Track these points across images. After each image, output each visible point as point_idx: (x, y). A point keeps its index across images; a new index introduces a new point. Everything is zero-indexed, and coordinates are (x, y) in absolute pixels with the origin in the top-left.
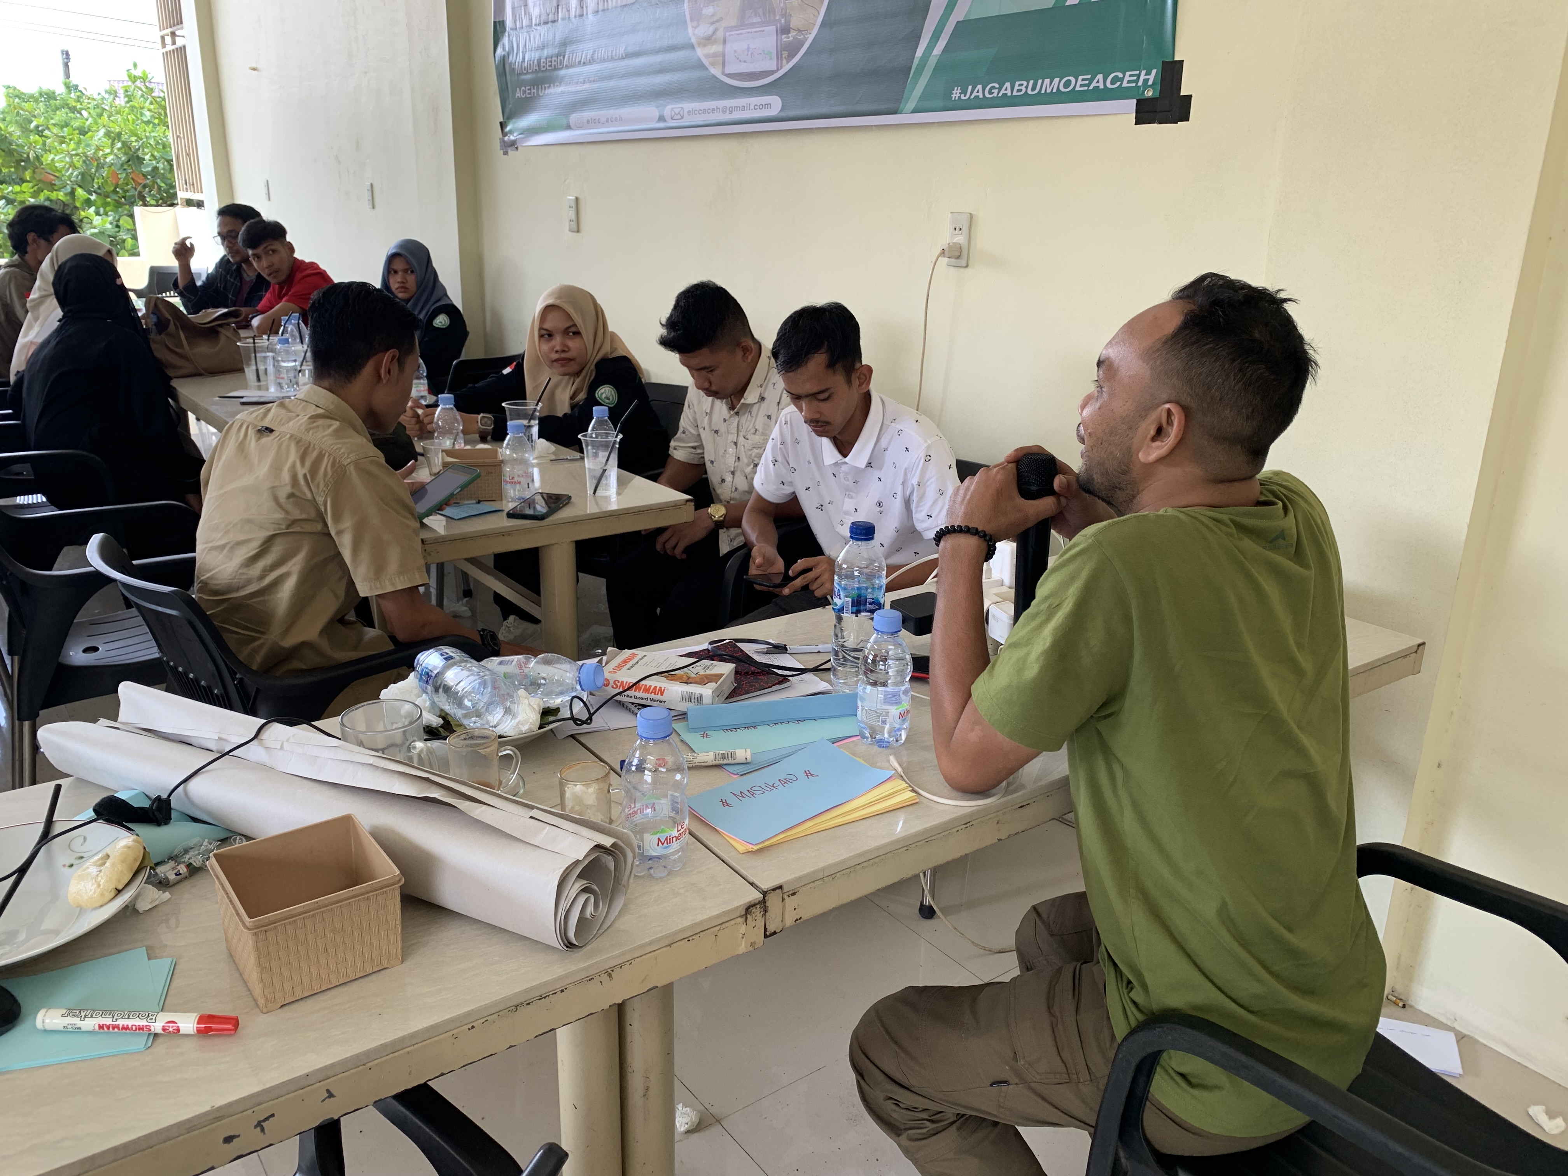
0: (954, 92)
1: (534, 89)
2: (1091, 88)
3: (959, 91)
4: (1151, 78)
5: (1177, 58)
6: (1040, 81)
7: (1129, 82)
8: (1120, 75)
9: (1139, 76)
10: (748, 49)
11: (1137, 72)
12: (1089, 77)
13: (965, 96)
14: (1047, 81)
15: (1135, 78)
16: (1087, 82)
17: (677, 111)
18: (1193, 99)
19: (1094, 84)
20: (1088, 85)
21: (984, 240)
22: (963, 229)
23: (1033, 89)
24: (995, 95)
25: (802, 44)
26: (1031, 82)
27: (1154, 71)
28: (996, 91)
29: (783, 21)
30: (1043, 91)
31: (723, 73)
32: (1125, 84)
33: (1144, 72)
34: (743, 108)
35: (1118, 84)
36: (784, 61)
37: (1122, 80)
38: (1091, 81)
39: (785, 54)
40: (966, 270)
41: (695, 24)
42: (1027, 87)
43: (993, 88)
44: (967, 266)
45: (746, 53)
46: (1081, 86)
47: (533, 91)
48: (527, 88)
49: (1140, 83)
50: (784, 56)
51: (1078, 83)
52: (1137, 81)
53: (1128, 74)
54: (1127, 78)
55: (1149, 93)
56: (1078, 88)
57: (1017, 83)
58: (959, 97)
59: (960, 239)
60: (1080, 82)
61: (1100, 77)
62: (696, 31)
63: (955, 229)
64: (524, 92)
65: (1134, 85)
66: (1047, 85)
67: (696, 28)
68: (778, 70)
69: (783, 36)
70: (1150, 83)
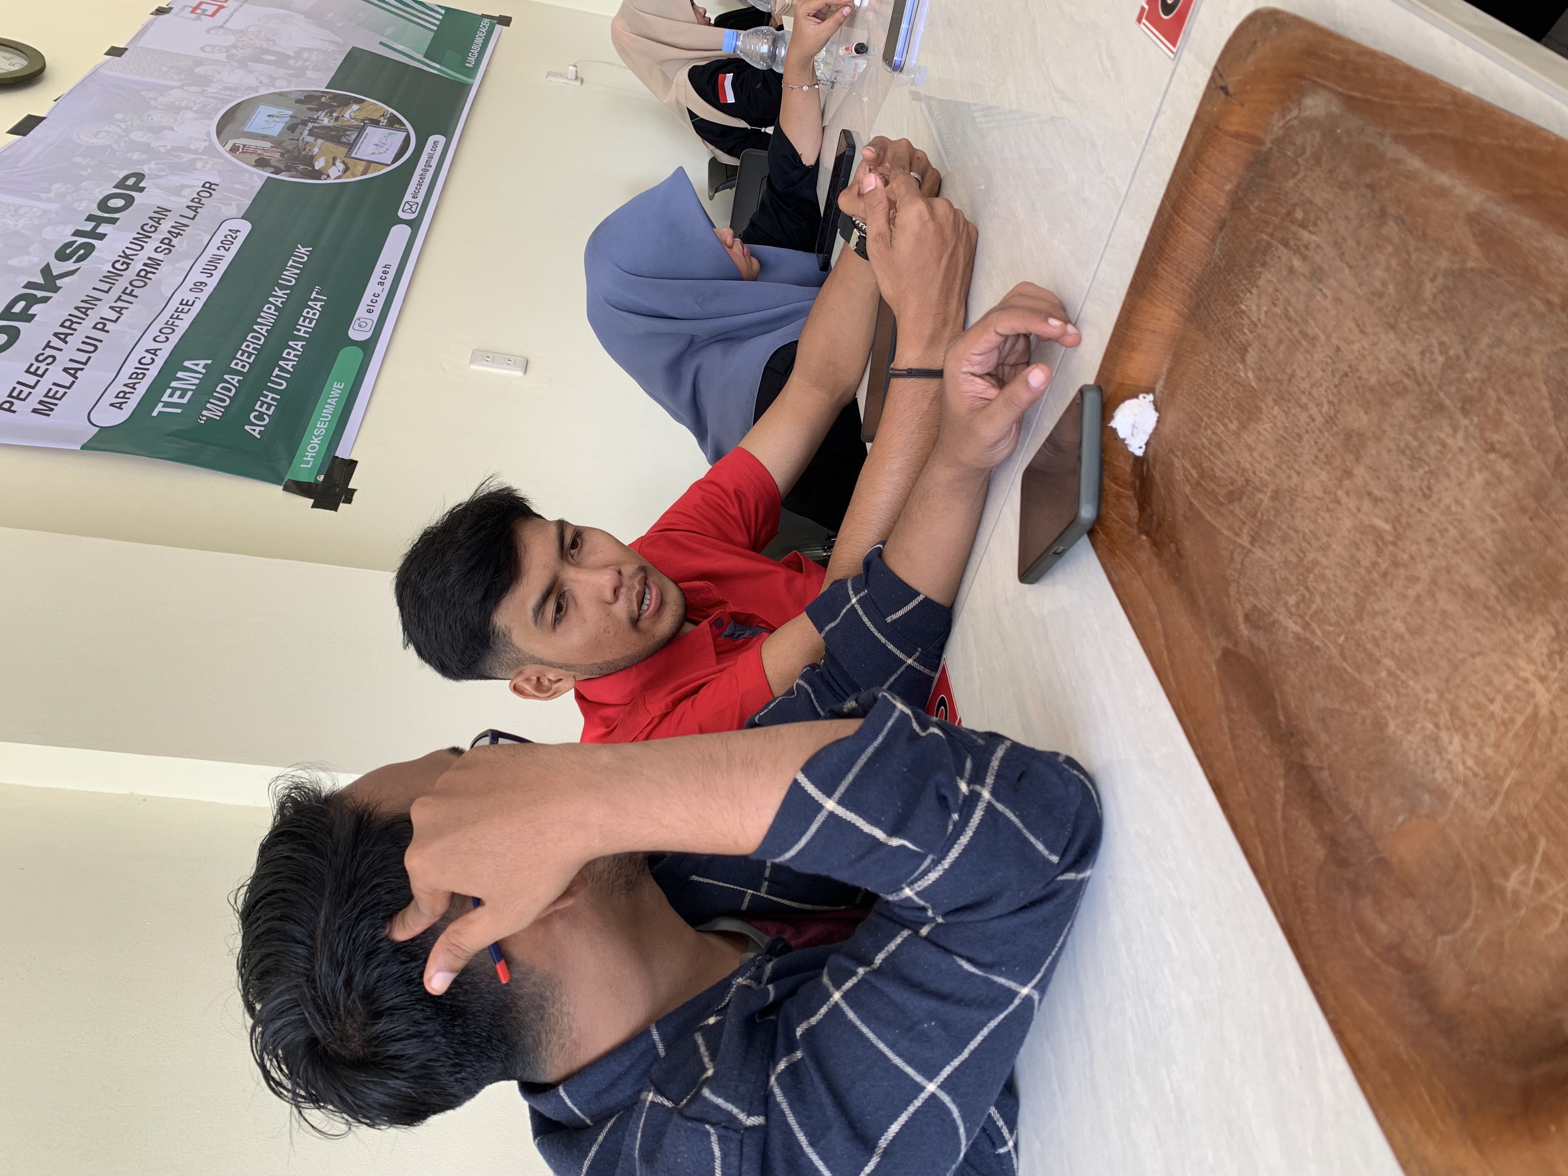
1: (266, 396)
10: (376, 145)
15: (485, 23)
25: (394, 116)
29: (367, 122)
31: (389, 165)
32: (487, 26)
33: (483, 21)
36: (403, 127)
37: (484, 26)
45: (380, 146)
47: (268, 400)
48: (257, 407)
50: (397, 127)
51: (481, 34)
53: (482, 24)
64: (260, 417)
65: (490, 24)
66: (479, 41)
68: (407, 132)
69: (381, 124)
70: (491, 21)
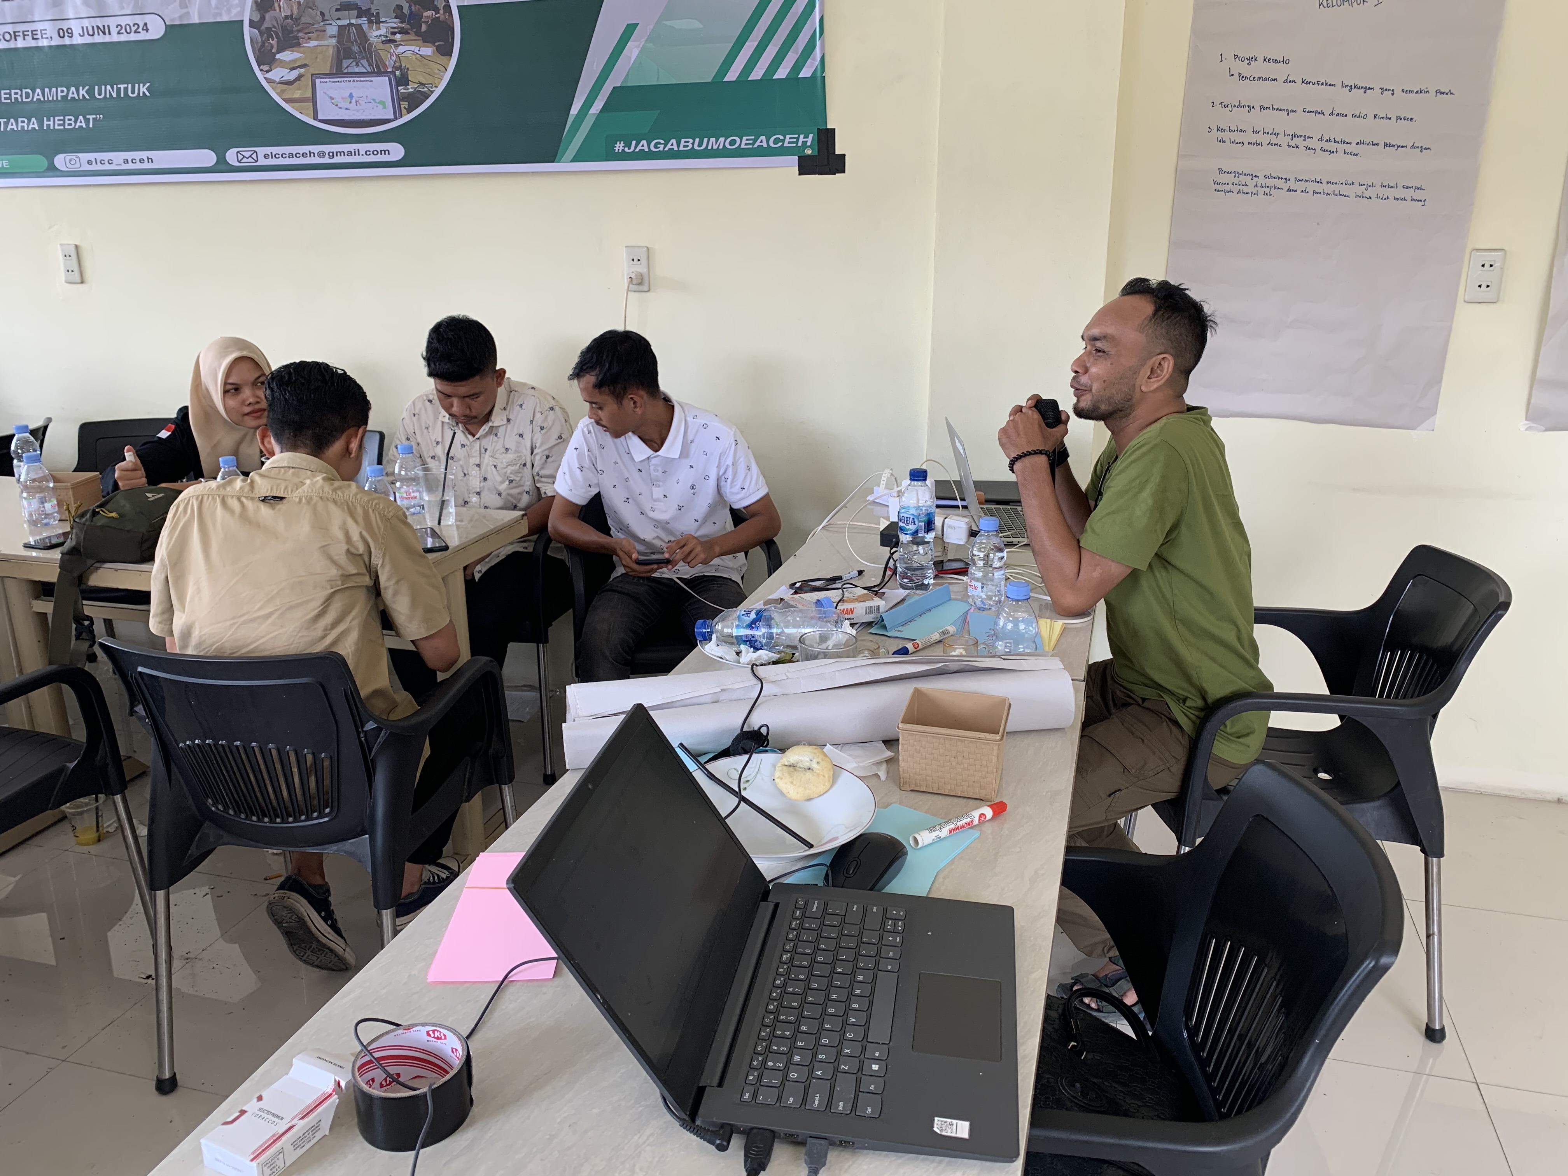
0: (617, 145)
2: (755, 146)
3: (622, 144)
4: (809, 142)
5: (829, 127)
6: (706, 140)
7: (789, 143)
8: (781, 137)
9: (798, 139)
10: (351, 96)
11: (797, 136)
12: (753, 137)
13: (629, 149)
14: (713, 140)
15: (795, 140)
16: (751, 142)
17: (247, 154)
18: (846, 157)
19: (758, 143)
20: (753, 144)
21: (663, 268)
22: (642, 260)
23: (700, 145)
24: (661, 149)
25: (427, 96)
26: (697, 140)
27: (811, 136)
28: (662, 146)
29: (398, 73)
30: (710, 147)
31: (315, 118)
32: (786, 145)
33: (802, 136)
34: (350, 153)
35: (780, 144)
36: (404, 111)
37: (783, 141)
38: (755, 141)
39: (404, 104)
40: (648, 294)
41: (266, 68)
42: (693, 144)
43: (660, 143)
44: (649, 291)
45: (349, 100)
46: (746, 144)
49: (800, 144)
50: (402, 106)
51: (744, 142)
52: (797, 142)
53: (788, 137)
54: (787, 140)
55: (809, 152)
56: (743, 146)
57: (683, 140)
58: (623, 150)
59: (642, 268)
60: (744, 141)
61: (763, 138)
62: (268, 75)
63: (633, 260)
65: (795, 145)
66: (713, 143)
67: (267, 72)
68: (396, 119)
69: (400, 88)
70: (809, 144)
